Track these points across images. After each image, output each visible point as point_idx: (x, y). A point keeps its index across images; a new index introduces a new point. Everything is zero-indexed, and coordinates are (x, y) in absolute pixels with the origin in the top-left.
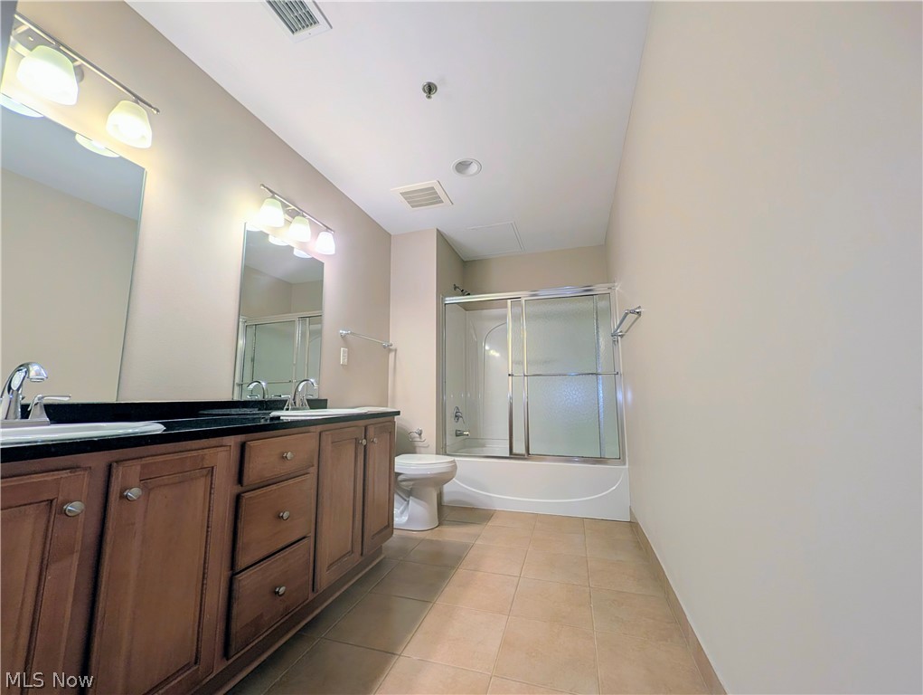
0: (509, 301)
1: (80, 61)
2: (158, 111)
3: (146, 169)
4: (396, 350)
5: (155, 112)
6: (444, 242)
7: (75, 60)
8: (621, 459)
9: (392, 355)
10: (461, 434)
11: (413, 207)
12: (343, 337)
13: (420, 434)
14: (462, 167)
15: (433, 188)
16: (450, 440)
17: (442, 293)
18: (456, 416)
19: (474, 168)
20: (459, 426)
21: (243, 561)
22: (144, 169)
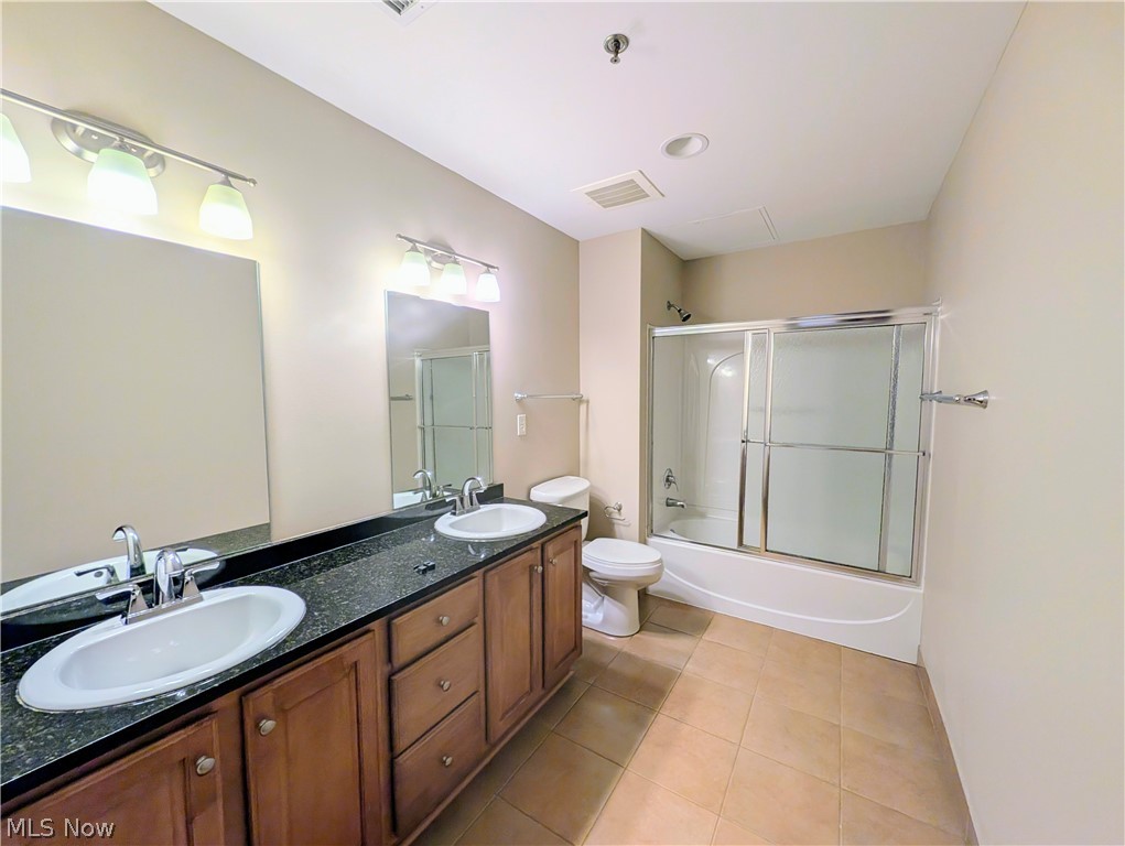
0: (750, 333)
1: (151, 150)
2: (254, 182)
3: (258, 261)
4: (588, 402)
5: (252, 185)
6: (651, 242)
7: (144, 151)
8: (909, 578)
9: (583, 407)
10: (673, 505)
11: (605, 207)
12: (519, 401)
13: (619, 510)
14: (675, 147)
15: (632, 181)
16: (659, 509)
17: (649, 321)
18: (667, 480)
19: (695, 145)
20: (672, 493)
21: (401, 743)
22: (255, 262)
